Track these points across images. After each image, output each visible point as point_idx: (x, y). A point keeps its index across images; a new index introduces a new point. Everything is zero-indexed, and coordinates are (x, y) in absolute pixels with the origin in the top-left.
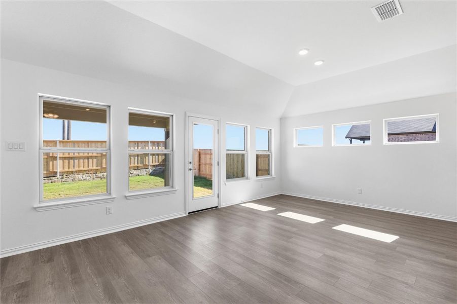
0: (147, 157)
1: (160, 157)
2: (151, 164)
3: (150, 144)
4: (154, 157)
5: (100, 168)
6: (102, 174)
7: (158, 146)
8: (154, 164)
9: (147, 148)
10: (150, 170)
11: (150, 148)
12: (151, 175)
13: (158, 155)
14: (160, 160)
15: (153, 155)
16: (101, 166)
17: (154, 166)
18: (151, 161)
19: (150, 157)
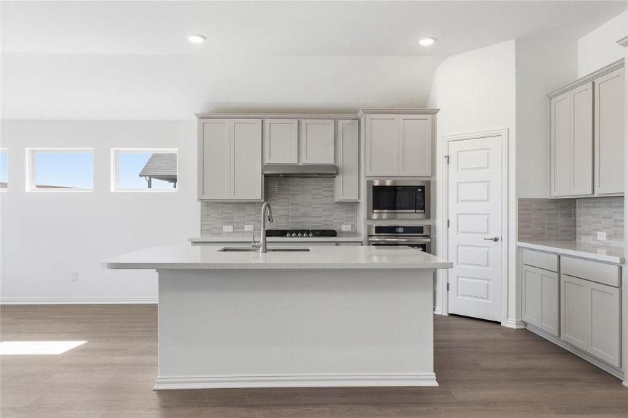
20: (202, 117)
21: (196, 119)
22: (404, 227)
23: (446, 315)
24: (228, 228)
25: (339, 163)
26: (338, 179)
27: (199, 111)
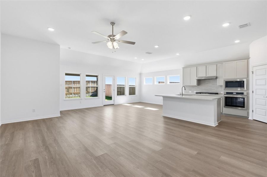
0: (89, 88)
1: (95, 88)
2: (91, 91)
3: (90, 82)
4: (92, 88)
5: (68, 93)
6: (69, 96)
7: (94, 83)
8: (93, 91)
9: (89, 84)
10: (91, 94)
11: (91, 84)
12: (91, 96)
13: (94, 87)
14: (95, 90)
15: (92, 87)
16: (69, 92)
17: (92, 92)
18: (91, 90)
19: (91, 88)
20: (183, 68)
21: (182, 68)
22: (236, 93)
23: (252, 119)
24: (190, 92)
25: (218, 76)
26: (218, 79)
27: (183, 67)
